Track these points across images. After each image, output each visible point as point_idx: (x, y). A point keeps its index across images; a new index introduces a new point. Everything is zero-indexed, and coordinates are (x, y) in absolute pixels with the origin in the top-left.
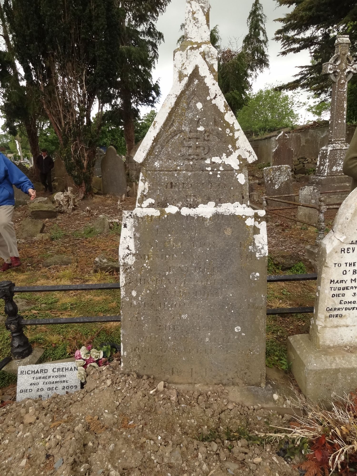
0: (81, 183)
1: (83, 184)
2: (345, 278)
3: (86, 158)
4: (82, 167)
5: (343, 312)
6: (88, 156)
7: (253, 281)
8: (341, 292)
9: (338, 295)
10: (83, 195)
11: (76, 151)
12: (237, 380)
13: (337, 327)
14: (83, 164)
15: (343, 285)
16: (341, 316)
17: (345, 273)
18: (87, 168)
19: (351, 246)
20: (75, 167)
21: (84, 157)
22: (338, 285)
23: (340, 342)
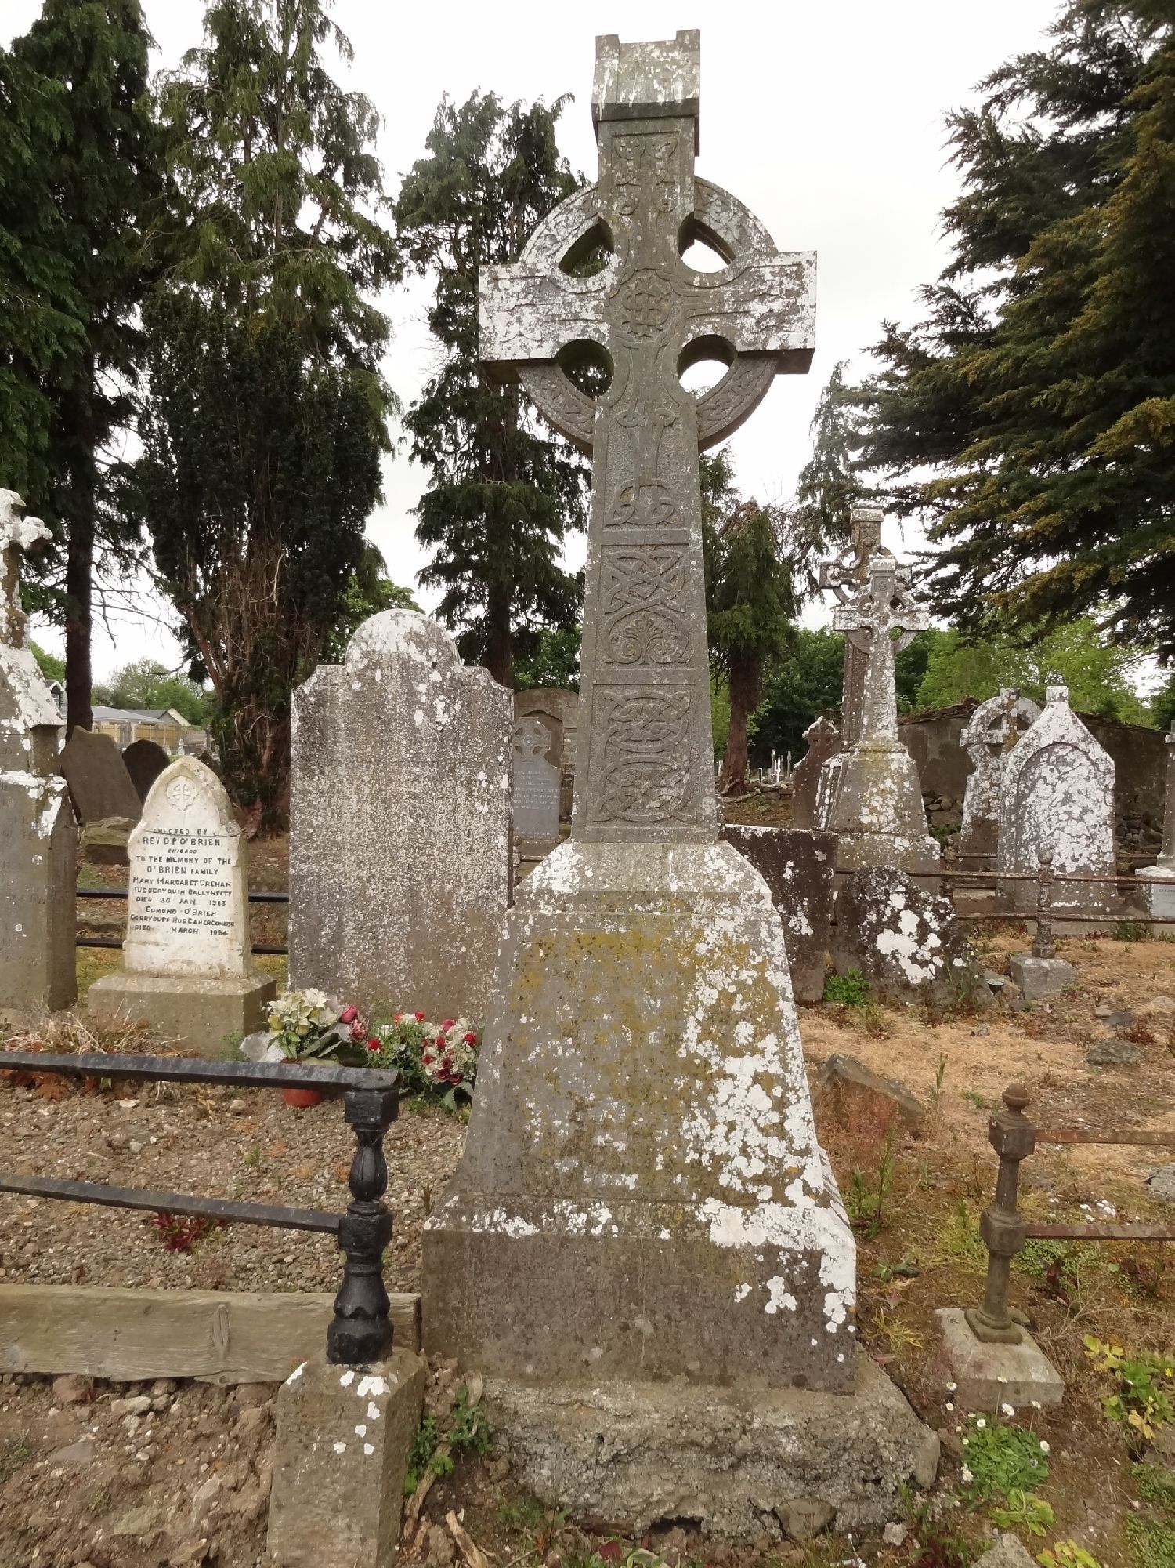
0: (253, 802)
1: (258, 805)
2: (149, 876)
3: (268, 744)
4: (257, 764)
5: (152, 924)
6: (274, 738)
7: (34, 866)
8: (147, 895)
9: (143, 899)
10: (254, 830)
11: (244, 726)
12: (17, 1002)
13: (144, 943)
14: (260, 757)
15: (148, 886)
16: (149, 929)
17: (149, 869)
18: (269, 767)
19: (155, 836)
20: (241, 762)
21: (264, 741)
22: (143, 885)
23: (151, 966)
